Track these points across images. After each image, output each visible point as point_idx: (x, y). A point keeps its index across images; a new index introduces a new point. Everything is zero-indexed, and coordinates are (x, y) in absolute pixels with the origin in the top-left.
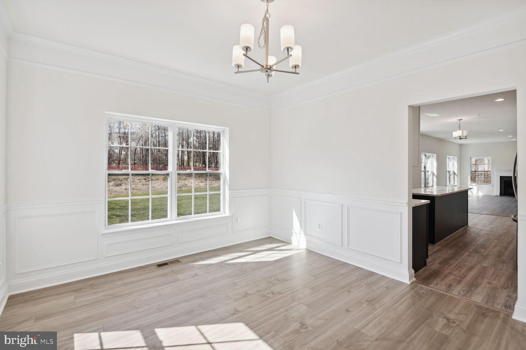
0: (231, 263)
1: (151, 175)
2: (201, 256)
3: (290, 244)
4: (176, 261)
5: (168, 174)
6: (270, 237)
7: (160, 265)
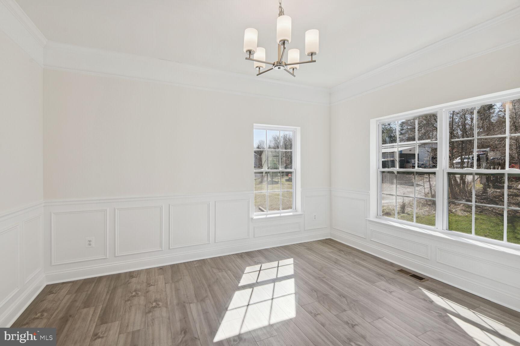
4: (420, 278)
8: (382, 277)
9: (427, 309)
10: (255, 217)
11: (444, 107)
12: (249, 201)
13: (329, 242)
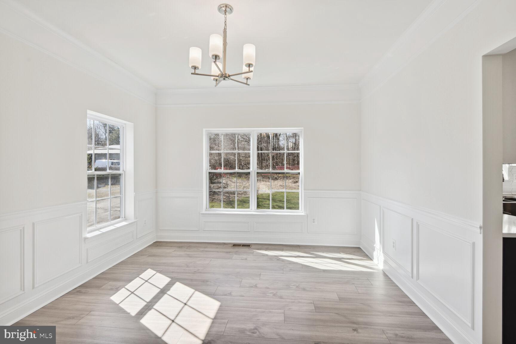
0: (282, 259)
1: (236, 173)
2: (270, 247)
3: (371, 259)
4: (248, 246)
5: (249, 173)
6: (359, 248)
7: (235, 245)
8: (231, 253)
9: (270, 259)
10: (89, 235)
11: (256, 130)
12: (82, 215)
13: (157, 244)
